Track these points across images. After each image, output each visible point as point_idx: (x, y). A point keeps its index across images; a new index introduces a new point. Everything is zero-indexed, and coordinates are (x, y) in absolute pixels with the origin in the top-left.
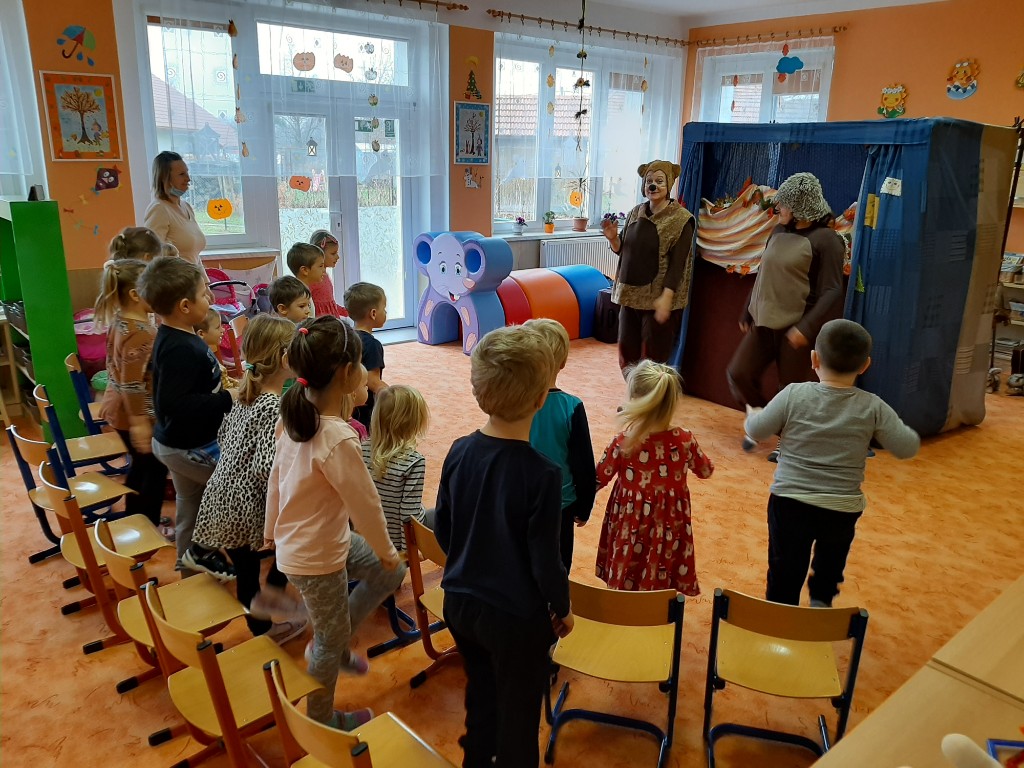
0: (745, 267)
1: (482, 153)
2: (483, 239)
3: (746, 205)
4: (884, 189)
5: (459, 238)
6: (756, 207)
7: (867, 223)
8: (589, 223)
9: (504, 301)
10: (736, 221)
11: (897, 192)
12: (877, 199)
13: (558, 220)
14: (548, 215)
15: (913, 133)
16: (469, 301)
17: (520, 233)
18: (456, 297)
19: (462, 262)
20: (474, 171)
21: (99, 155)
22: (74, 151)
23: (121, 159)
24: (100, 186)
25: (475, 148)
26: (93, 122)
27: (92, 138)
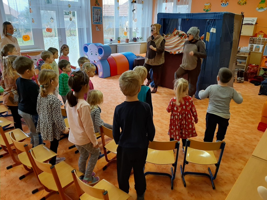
0: (175, 52)
2: (102, 45)
3: (175, 35)
4: (211, 31)
5: (96, 45)
6: (177, 36)
7: (206, 40)
8: (129, 40)
9: (109, 62)
10: (172, 40)
11: (215, 32)
12: (209, 34)
13: (121, 40)
14: (118, 38)
15: (219, 16)
16: (100, 62)
17: (111, 43)
18: (96, 62)
19: (97, 52)
20: (98, 26)
25: (98, 20)
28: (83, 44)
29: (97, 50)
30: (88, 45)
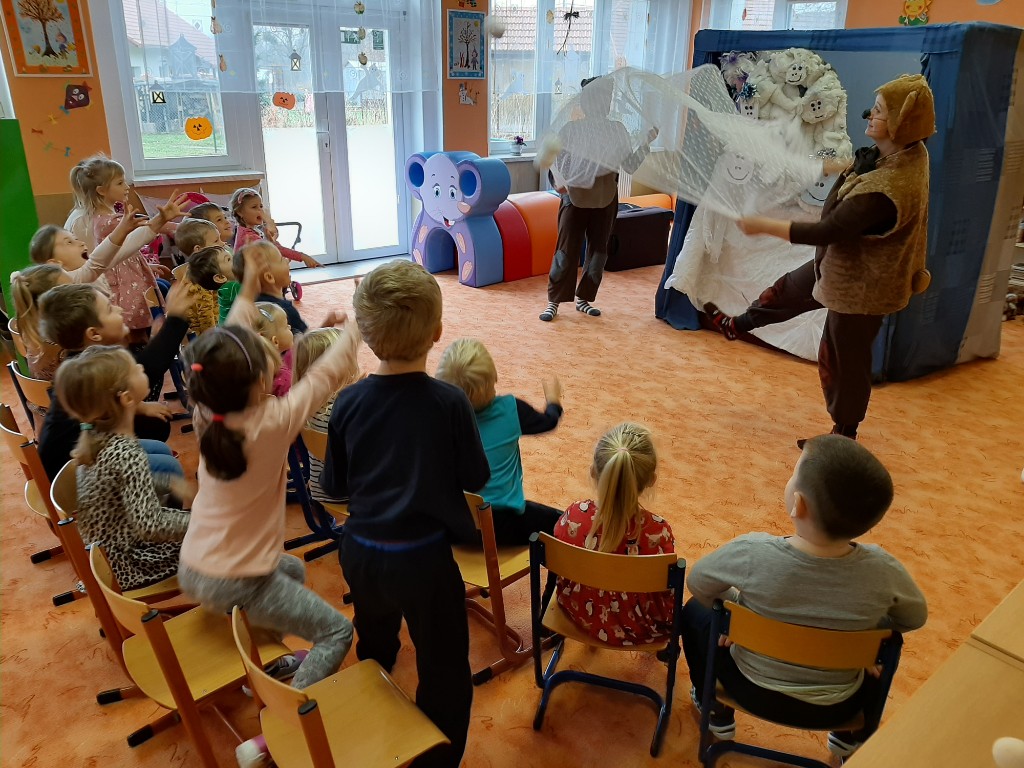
1: (478, 66)
2: (478, 159)
5: (453, 159)
9: (502, 226)
16: (464, 226)
17: (518, 154)
18: (451, 223)
19: (457, 185)
20: (469, 86)
21: (66, 70)
22: (38, 65)
23: (91, 75)
24: (70, 104)
25: (471, 60)
26: (57, 32)
27: (57, 51)
28: (408, 156)
29: (457, 177)
30: (423, 158)
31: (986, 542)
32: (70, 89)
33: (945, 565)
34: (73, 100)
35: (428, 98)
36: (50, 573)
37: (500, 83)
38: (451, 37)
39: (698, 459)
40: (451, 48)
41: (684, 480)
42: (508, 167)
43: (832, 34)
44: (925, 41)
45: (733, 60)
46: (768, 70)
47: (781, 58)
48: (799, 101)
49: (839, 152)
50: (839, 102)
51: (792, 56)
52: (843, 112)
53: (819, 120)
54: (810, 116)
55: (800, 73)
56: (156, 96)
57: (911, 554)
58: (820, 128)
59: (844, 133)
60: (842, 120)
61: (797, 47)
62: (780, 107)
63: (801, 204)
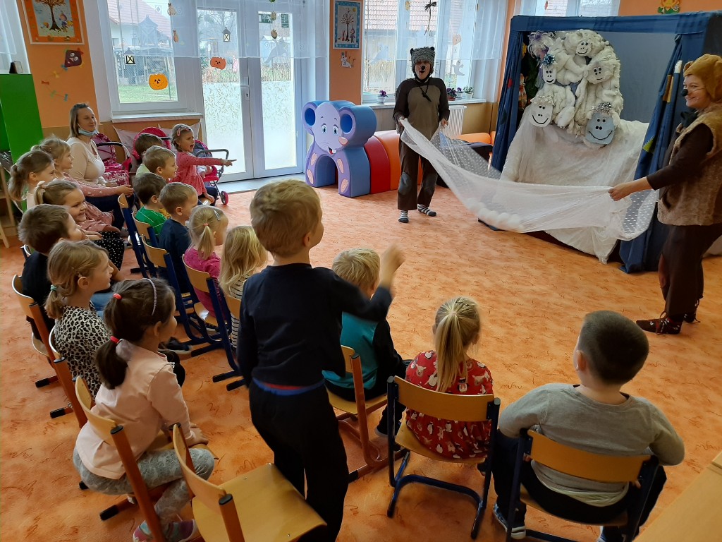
1: (355, 40)
2: (353, 106)
5: (336, 106)
9: (370, 155)
12: (673, 78)
15: (692, 25)
16: (343, 154)
17: (382, 103)
18: (334, 152)
19: (338, 124)
20: (349, 54)
21: (65, 40)
22: (46, 36)
23: (83, 43)
24: (68, 64)
25: (349, 36)
26: (60, 13)
27: (60, 27)
28: (304, 103)
29: (339, 119)
30: (315, 105)
31: (715, 389)
32: (68, 53)
33: (685, 405)
34: (70, 61)
35: (319, 62)
36: (48, 395)
37: (370, 52)
38: (336, 19)
39: (507, 324)
40: (336, 27)
41: (497, 339)
42: (375, 113)
43: (610, 20)
44: (678, 26)
45: (538, 38)
46: (563, 45)
47: (573, 37)
48: (585, 68)
49: (613, 105)
50: (615, 69)
51: (581, 35)
52: (617, 76)
53: (600, 81)
54: (593, 79)
55: (586, 47)
56: (128, 59)
57: (661, 396)
58: (600, 87)
59: (618, 91)
60: (616, 82)
61: (584, 29)
62: (572, 72)
63: (584, 141)
